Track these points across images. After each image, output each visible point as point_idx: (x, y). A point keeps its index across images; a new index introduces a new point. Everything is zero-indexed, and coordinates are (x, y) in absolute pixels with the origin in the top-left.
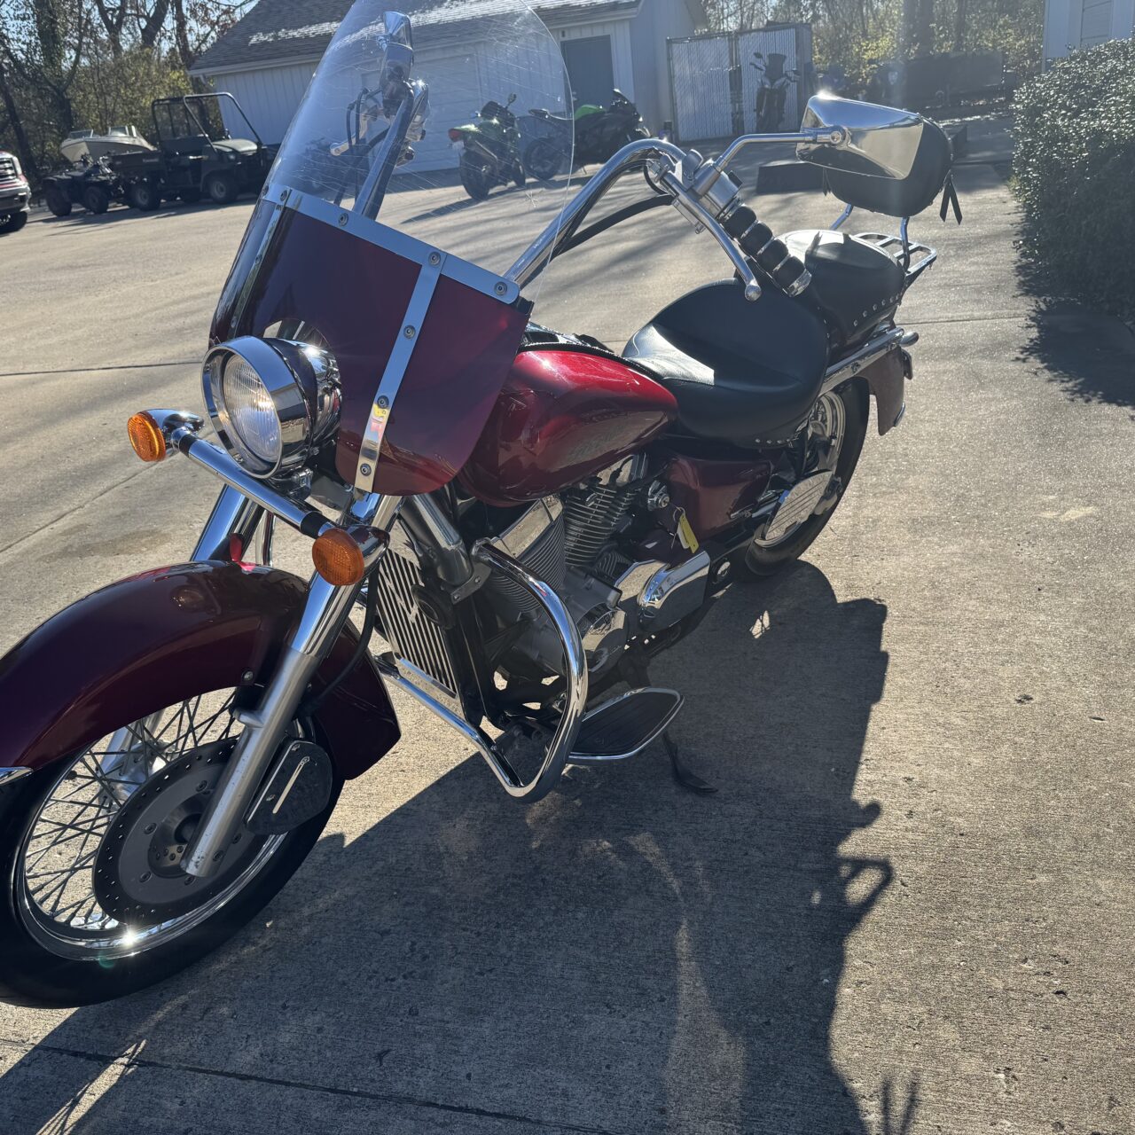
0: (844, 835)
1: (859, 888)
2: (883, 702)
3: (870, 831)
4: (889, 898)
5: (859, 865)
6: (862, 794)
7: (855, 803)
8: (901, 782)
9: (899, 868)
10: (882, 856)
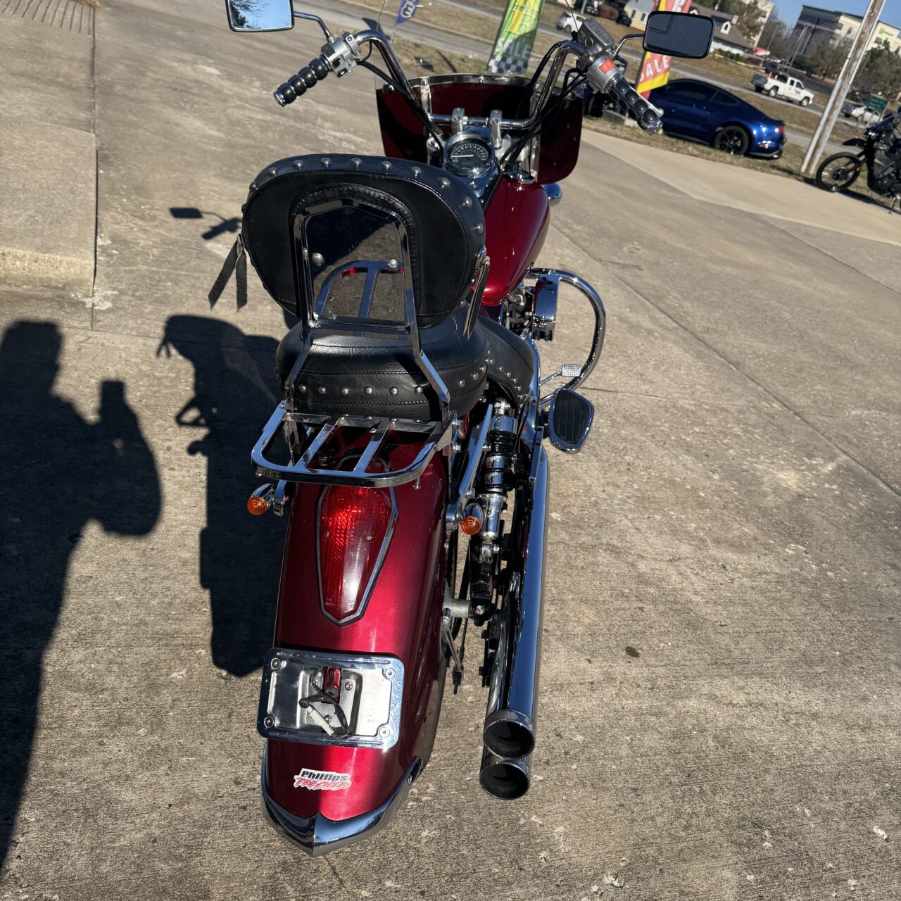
0: (207, 437)
1: (192, 414)
2: (198, 530)
3: (191, 440)
4: (176, 410)
5: (195, 423)
6: (201, 460)
7: (204, 454)
8: (176, 467)
9: (172, 421)
10: (183, 429)
